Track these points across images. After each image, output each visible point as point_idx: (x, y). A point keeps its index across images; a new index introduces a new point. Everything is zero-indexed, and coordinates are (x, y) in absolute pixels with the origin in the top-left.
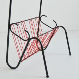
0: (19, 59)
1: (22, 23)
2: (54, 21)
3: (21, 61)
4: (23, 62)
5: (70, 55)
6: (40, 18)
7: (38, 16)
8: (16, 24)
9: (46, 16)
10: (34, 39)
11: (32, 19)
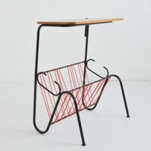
1: (56, 71)
8: (44, 73)
9: (94, 61)
11: (72, 65)
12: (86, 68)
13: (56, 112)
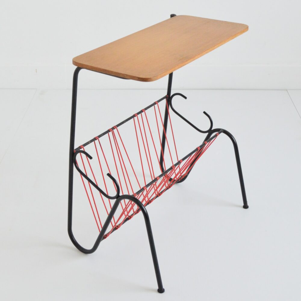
0: (98, 233)
1: (111, 133)
2: (205, 113)
3: (102, 236)
4: (108, 238)
5: (246, 206)
6: (169, 98)
7: (165, 94)
9: (185, 98)
10: (127, 201)
12: (170, 109)
13: (112, 220)
